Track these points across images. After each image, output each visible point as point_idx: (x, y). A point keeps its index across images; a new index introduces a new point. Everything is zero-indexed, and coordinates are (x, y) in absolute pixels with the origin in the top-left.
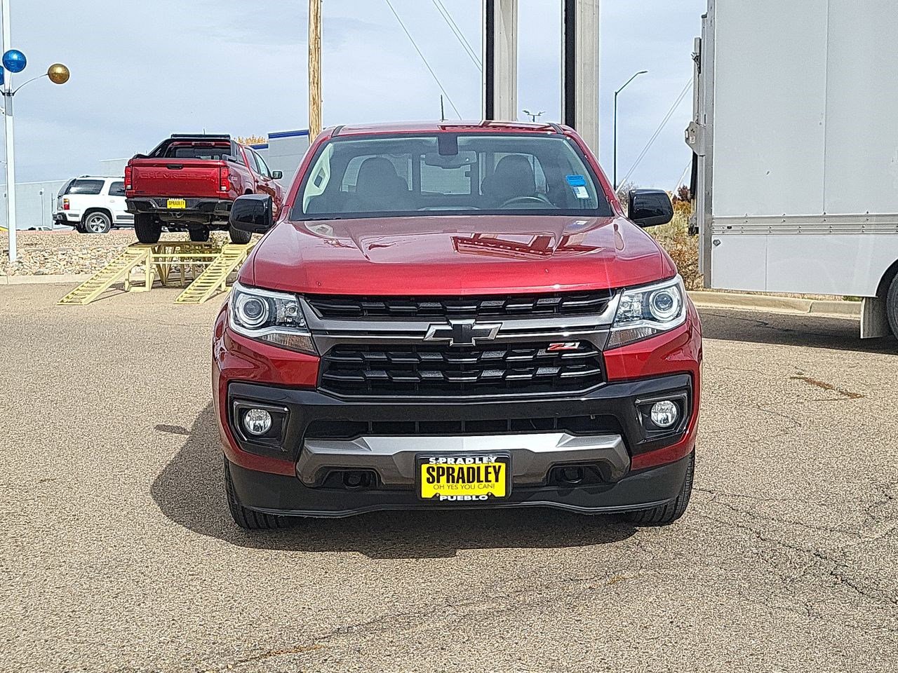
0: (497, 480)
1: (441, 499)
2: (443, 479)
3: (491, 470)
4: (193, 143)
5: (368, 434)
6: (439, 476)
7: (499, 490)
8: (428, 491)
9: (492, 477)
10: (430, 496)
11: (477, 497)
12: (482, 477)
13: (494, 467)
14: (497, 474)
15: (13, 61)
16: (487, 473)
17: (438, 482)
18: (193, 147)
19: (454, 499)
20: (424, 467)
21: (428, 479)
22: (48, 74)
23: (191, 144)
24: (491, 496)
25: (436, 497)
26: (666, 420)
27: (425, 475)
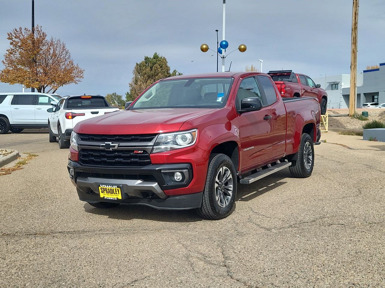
0: (119, 194)
1: (105, 198)
2: (105, 192)
3: (117, 190)
4: (278, 74)
5: (90, 176)
6: (104, 191)
7: (120, 197)
8: (102, 195)
9: (117, 192)
10: (103, 197)
11: (114, 198)
12: (115, 193)
13: (117, 189)
14: (119, 191)
15: (223, 45)
16: (116, 191)
17: (104, 193)
18: (278, 76)
19: (108, 198)
20: (100, 188)
21: (101, 192)
22: (239, 49)
23: (277, 75)
24: (117, 198)
25: (104, 197)
26: (179, 179)
27: (100, 191)
